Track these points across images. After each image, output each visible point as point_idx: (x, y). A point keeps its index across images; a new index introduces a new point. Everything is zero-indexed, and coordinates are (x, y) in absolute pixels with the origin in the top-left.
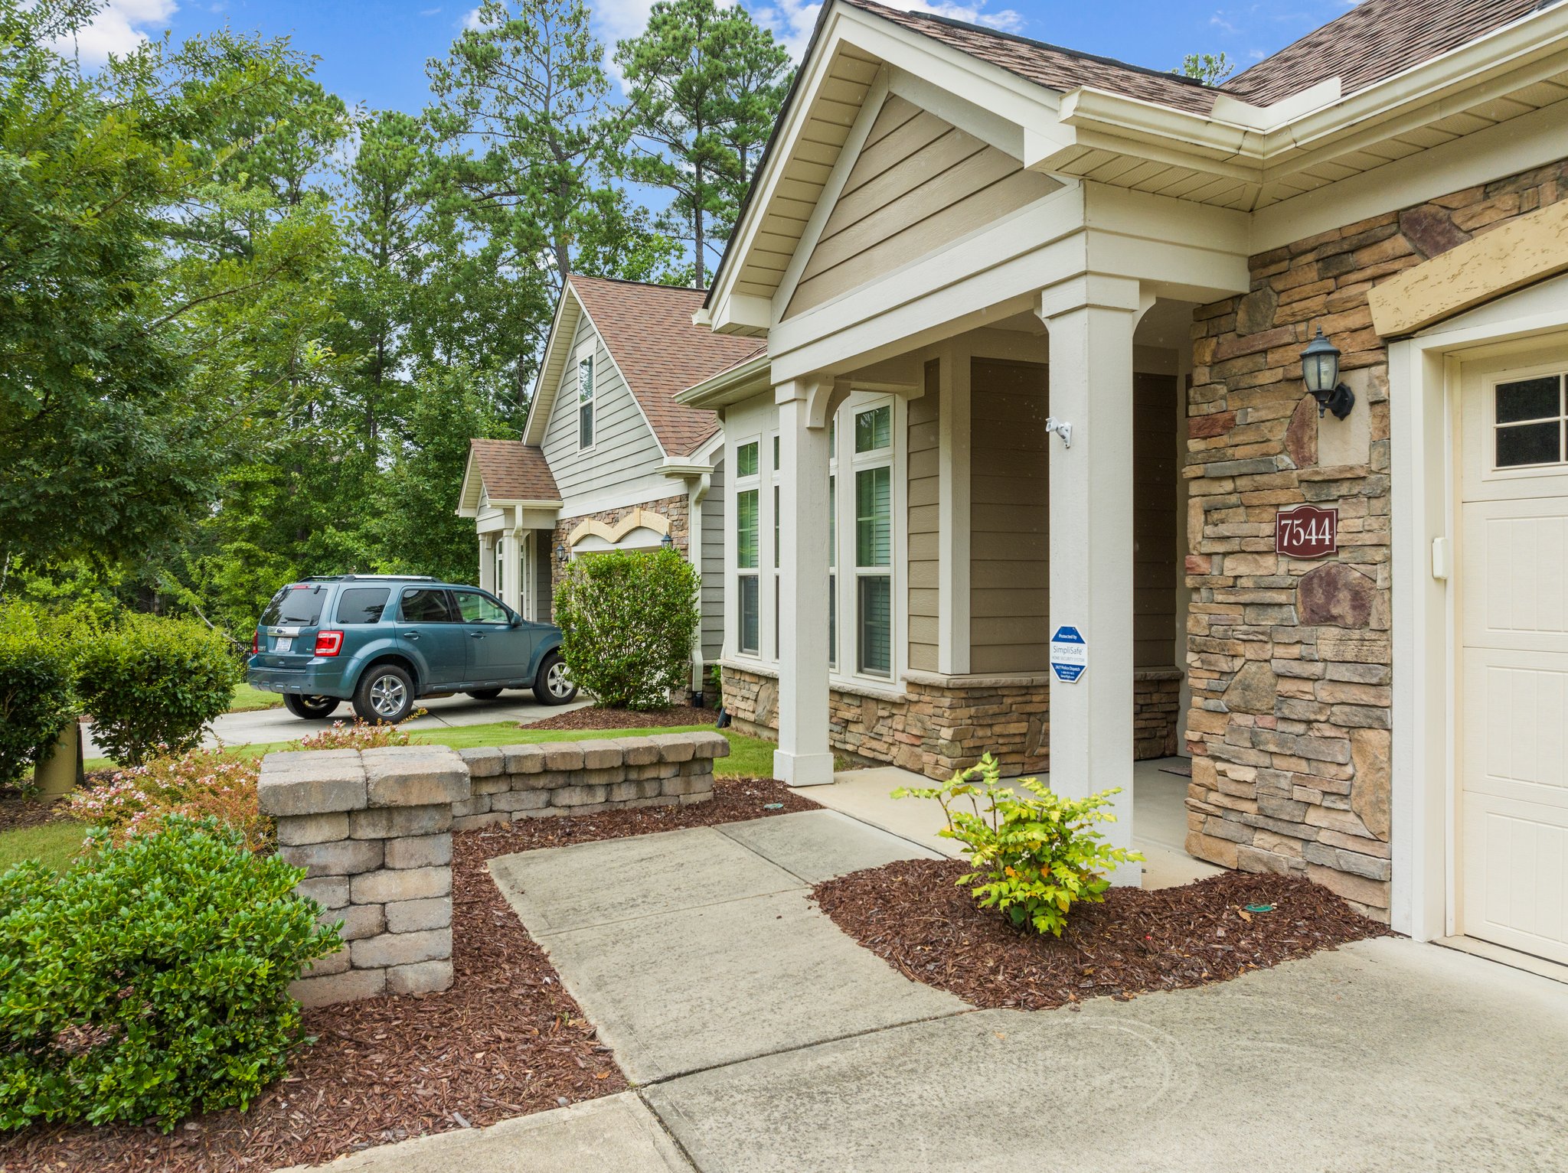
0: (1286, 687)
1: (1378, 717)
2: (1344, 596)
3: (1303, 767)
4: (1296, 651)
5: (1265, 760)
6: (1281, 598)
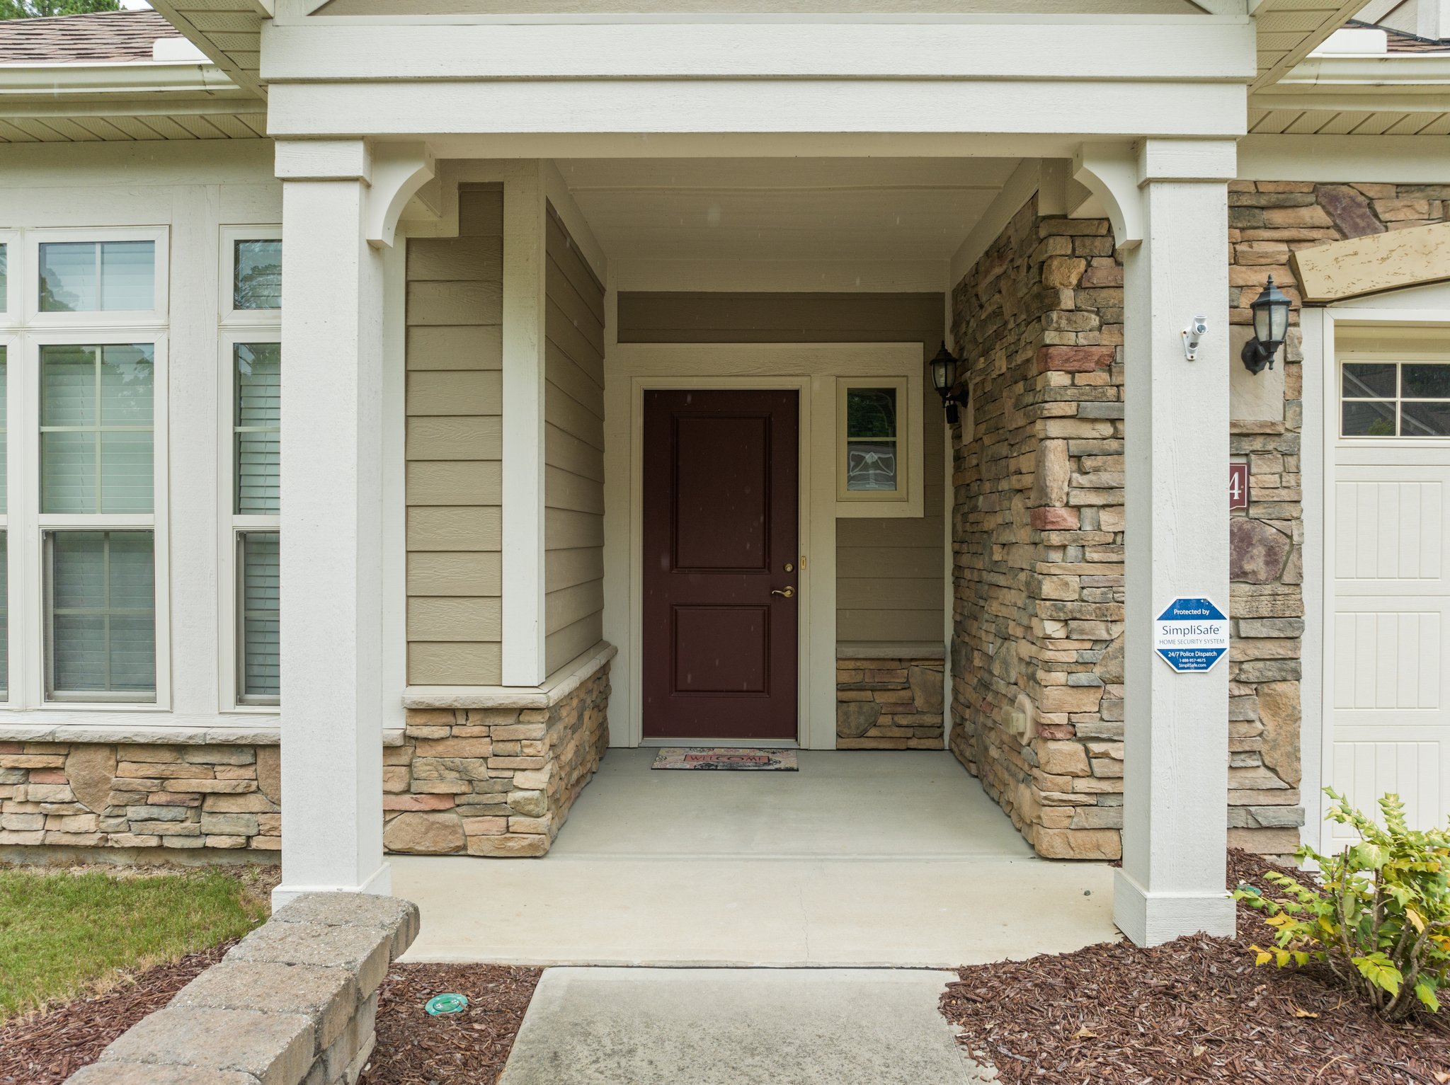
1: (1289, 671)
2: (1259, 551)
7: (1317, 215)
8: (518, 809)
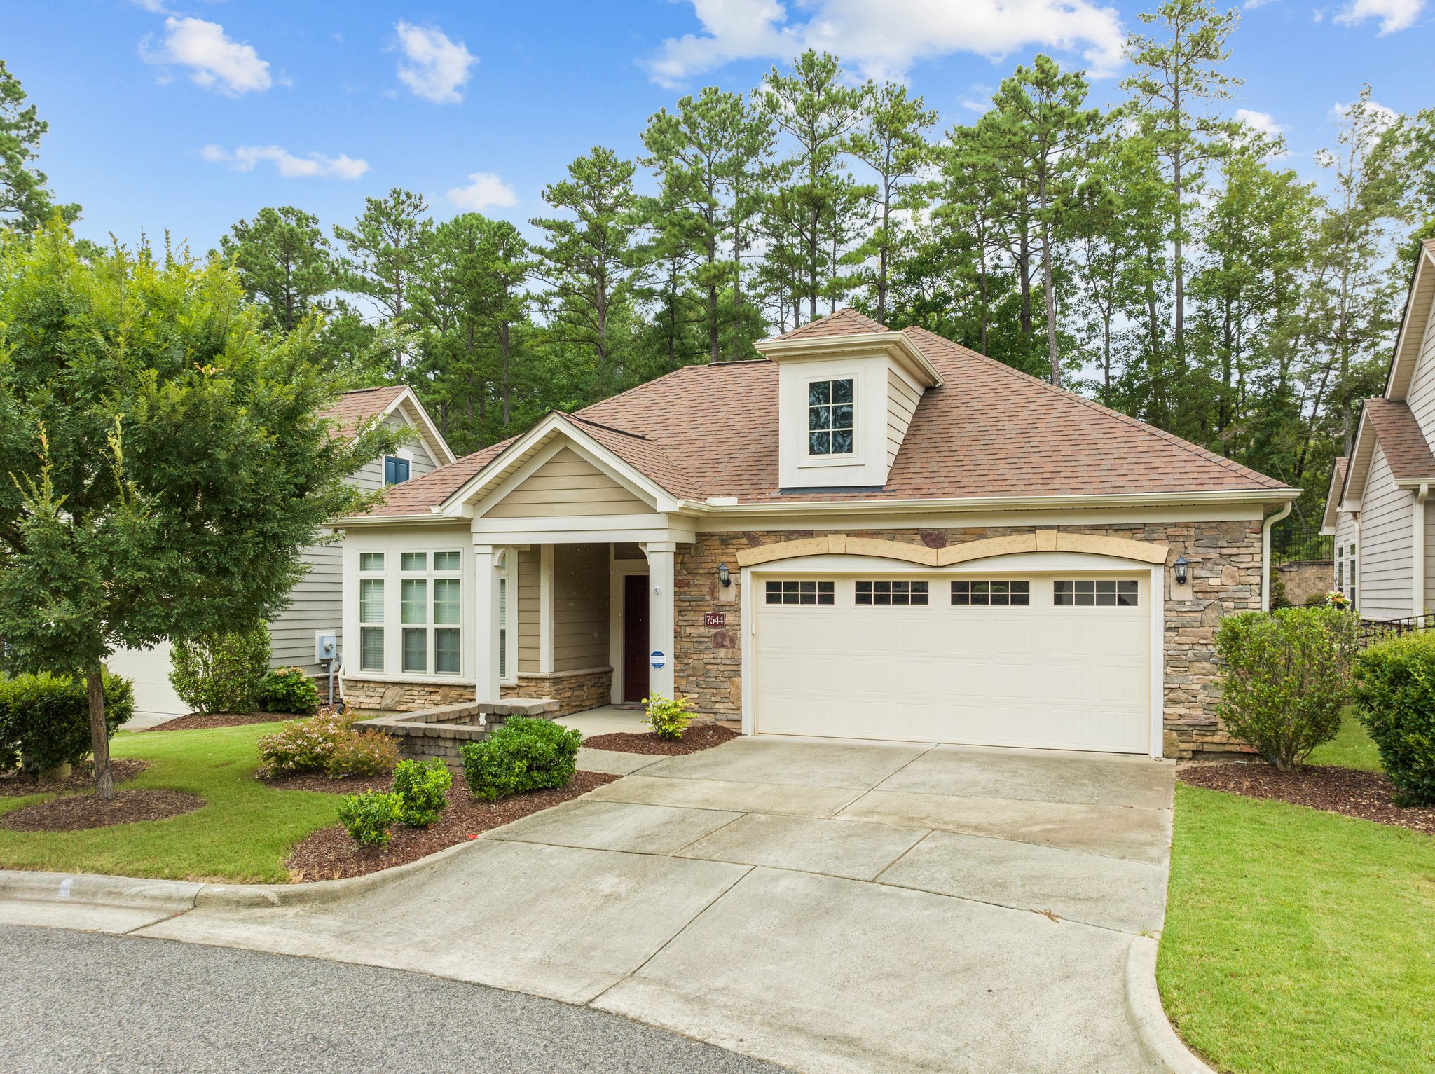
0: (708, 667)
1: (738, 674)
2: (728, 639)
3: (715, 691)
4: (712, 656)
5: (701, 690)
6: (707, 640)
7: (744, 541)
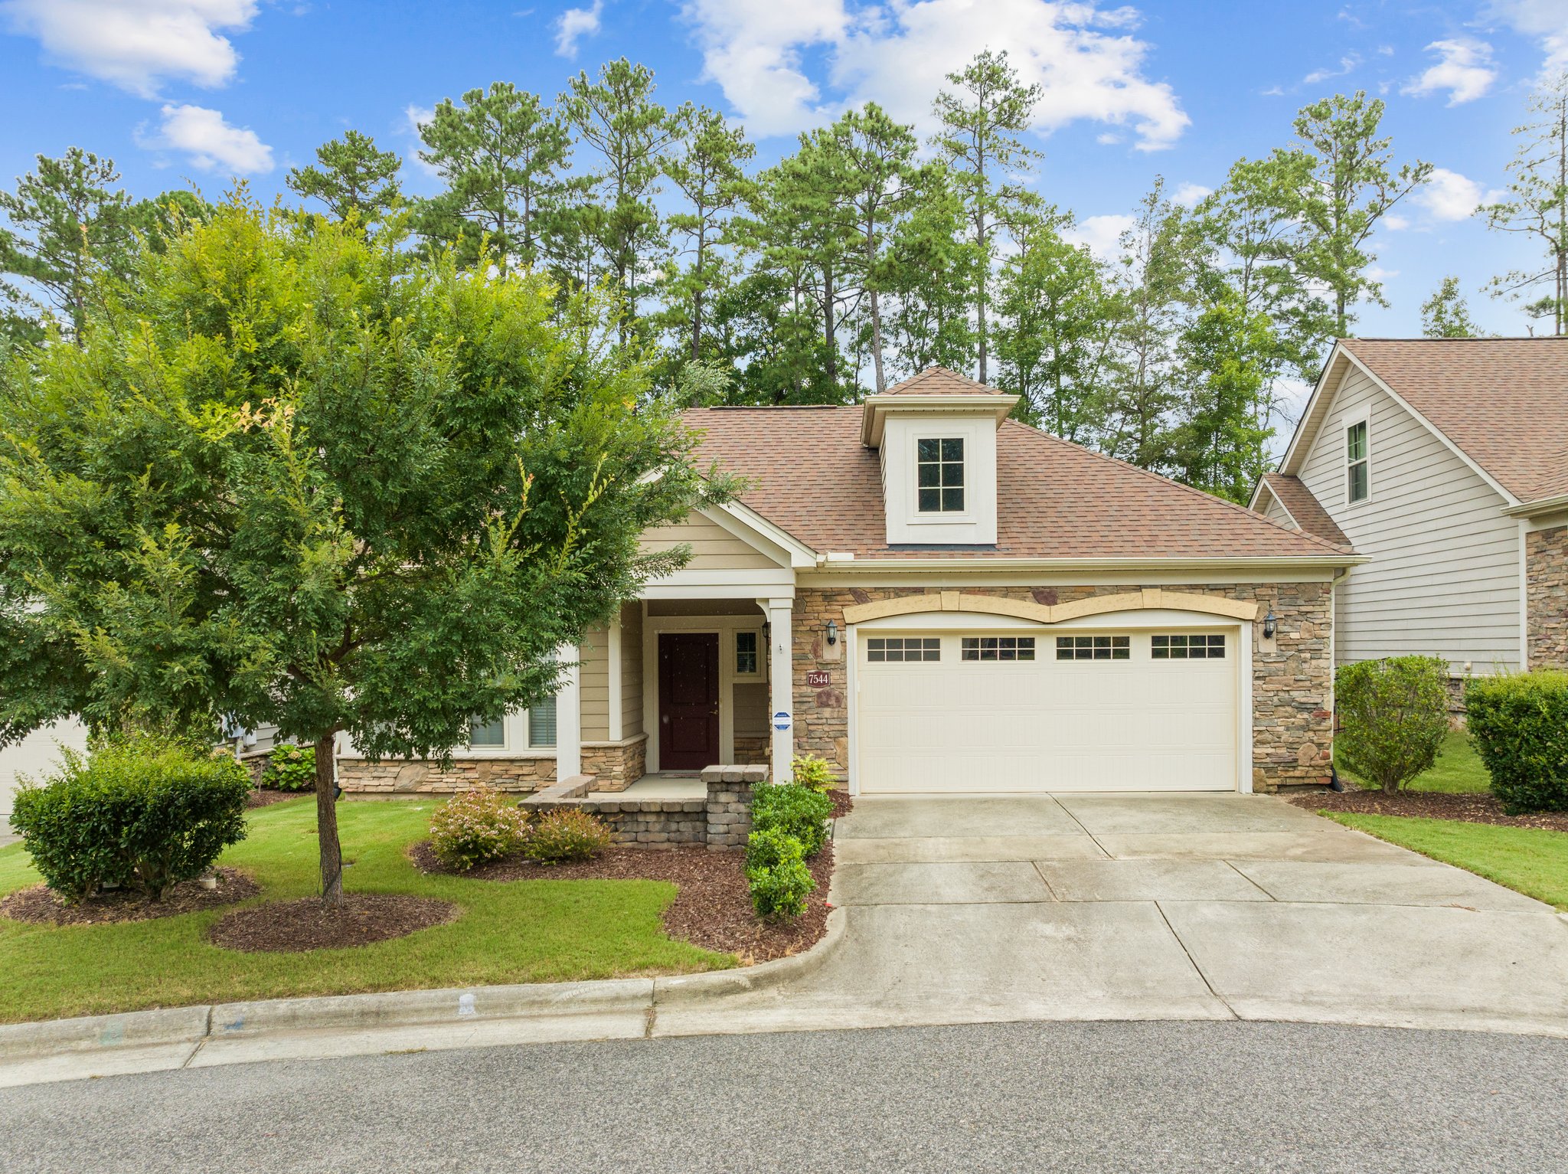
0: (812, 728)
1: (844, 734)
2: (833, 698)
3: (819, 752)
4: (815, 716)
5: (803, 752)
6: (810, 699)
7: (850, 597)
8: (615, 777)
